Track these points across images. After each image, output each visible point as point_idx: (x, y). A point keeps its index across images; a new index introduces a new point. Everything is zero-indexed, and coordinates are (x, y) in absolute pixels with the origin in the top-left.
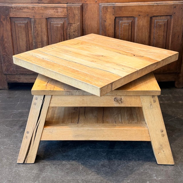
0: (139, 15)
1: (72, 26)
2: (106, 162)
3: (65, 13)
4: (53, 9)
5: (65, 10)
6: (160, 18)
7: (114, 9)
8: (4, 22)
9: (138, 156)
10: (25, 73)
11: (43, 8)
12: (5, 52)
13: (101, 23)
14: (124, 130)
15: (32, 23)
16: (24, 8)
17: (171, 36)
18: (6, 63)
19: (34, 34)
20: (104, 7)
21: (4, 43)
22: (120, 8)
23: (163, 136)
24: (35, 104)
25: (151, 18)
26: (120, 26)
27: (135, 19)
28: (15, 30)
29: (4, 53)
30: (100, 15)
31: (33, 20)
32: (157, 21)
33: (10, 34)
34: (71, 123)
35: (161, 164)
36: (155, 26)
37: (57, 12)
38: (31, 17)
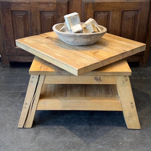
0: (113, 10)
1: (60, 18)
2: (87, 127)
3: (55, 8)
4: (45, 4)
5: (55, 5)
6: (129, 12)
7: (93, 4)
8: (6, 14)
9: (112, 122)
10: (23, 54)
11: (37, 4)
12: (7, 37)
13: (83, 16)
14: (102, 102)
15: (29, 15)
16: (22, 3)
17: (137, 26)
18: (8, 47)
19: (30, 24)
20: (85, 3)
21: (7, 30)
22: (99, 4)
23: (132, 107)
24: (32, 82)
25: (122, 12)
26: (98, 18)
27: (110, 13)
28: (15, 20)
29: (6, 39)
30: (83, 10)
31: (29, 13)
32: (127, 15)
33: (11, 23)
34: (60, 96)
35: (130, 128)
36: (126, 18)
37: (49, 7)
38: (27, 11)
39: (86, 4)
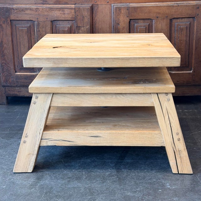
0: (157, 17)
1: (80, 30)
3: (72, 15)
4: (59, 11)
5: (73, 11)
6: (181, 20)
7: (128, 10)
8: (4, 26)
10: (26, 84)
11: (47, 10)
12: (4, 59)
13: (114, 27)
15: (35, 26)
16: (27, 9)
17: (194, 41)
18: (5, 73)
19: (37, 39)
20: (117, 8)
21: (3, 49)
22: (135, 9)
25: (171, 20)
26: (135, 29)
27: (153, 21)
28: (16, 34)
29: (2, 61)
30: (113, 18)
31: (36, 23)
32: (177, 24)
33: (10, 39)
36: (176, 29)
37: (64, 14)
38: (34, 20)
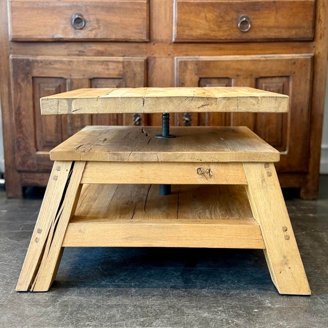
3: (120, 71)
4: (102, 65)
5: (121, 65)
6: (270, 80)
7: (197, 64)
8: (23, 85)
11: (85, 63)
12: (22, 132)
16: (56, 62)
18: (22, 151)
20: (181, 62)
21: (21, 117)
22: (207, 63)
23: (288, 238)
24: (56, 178)
25: (257, 80)
27: (231, 82)
29: (19, 135)
31: (68, 81)
32: (266, 85)
33: (31, 103)
35: (286, 293)
38: (65, 77)
39: (183, 64)
